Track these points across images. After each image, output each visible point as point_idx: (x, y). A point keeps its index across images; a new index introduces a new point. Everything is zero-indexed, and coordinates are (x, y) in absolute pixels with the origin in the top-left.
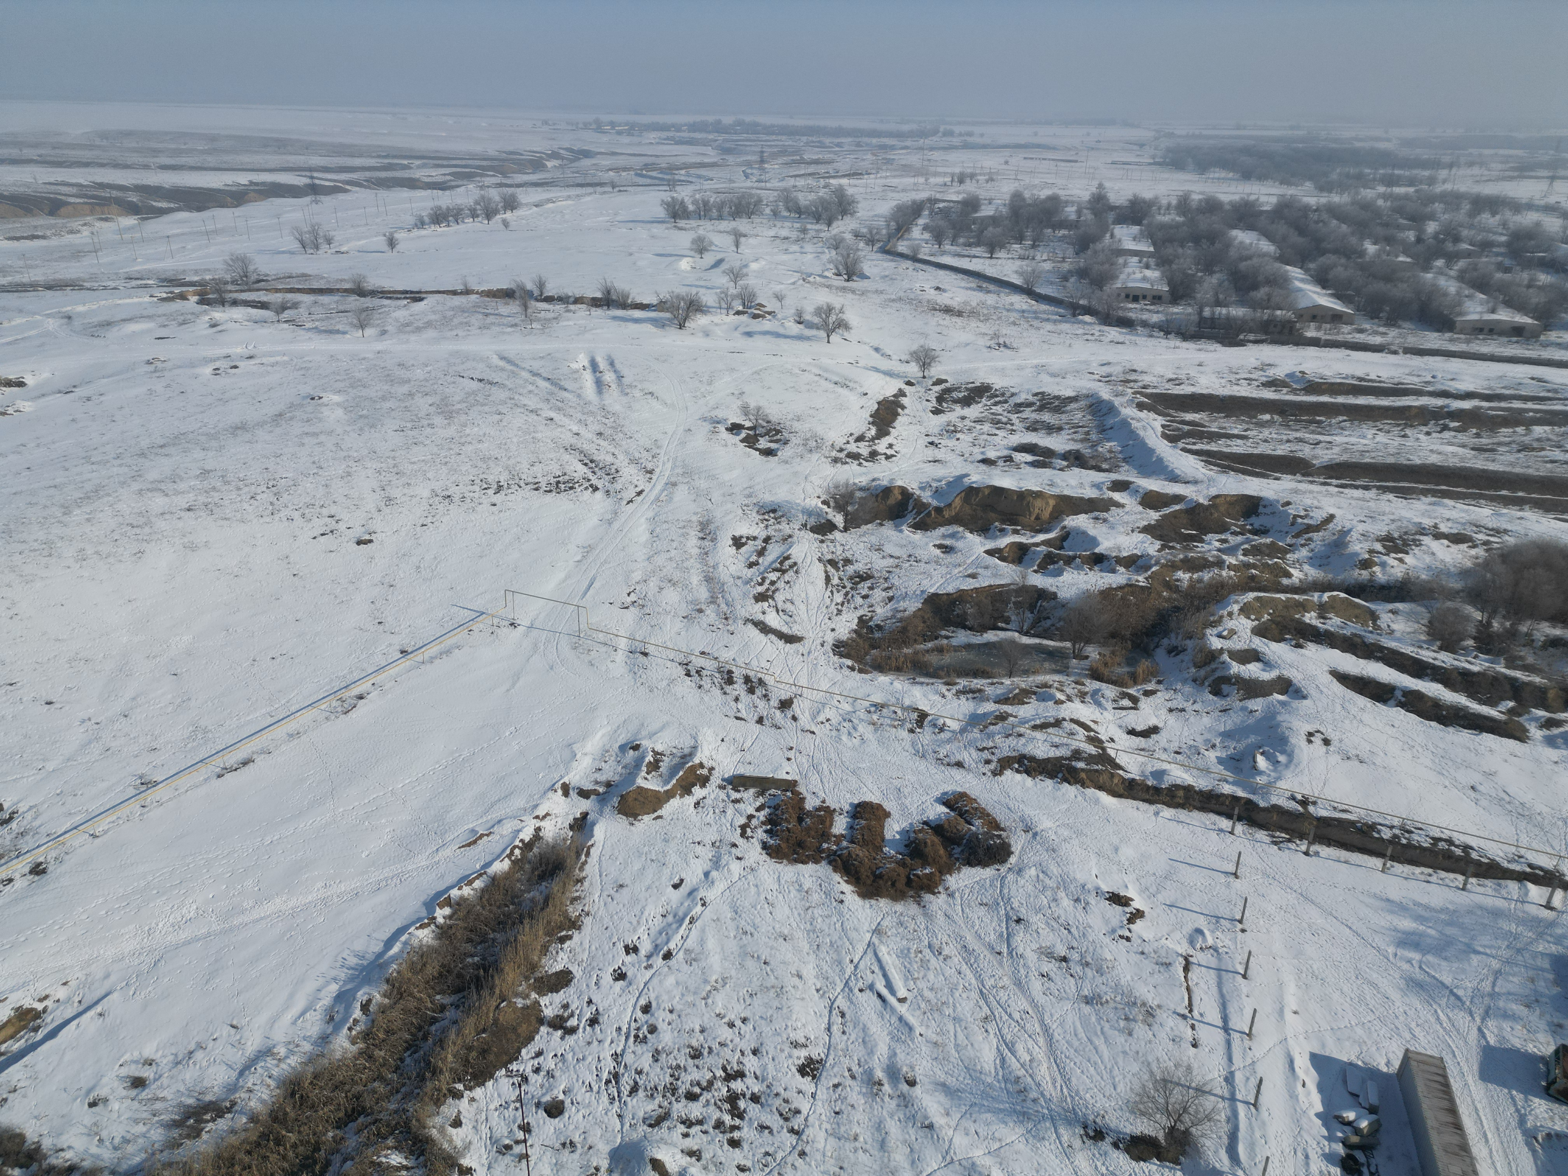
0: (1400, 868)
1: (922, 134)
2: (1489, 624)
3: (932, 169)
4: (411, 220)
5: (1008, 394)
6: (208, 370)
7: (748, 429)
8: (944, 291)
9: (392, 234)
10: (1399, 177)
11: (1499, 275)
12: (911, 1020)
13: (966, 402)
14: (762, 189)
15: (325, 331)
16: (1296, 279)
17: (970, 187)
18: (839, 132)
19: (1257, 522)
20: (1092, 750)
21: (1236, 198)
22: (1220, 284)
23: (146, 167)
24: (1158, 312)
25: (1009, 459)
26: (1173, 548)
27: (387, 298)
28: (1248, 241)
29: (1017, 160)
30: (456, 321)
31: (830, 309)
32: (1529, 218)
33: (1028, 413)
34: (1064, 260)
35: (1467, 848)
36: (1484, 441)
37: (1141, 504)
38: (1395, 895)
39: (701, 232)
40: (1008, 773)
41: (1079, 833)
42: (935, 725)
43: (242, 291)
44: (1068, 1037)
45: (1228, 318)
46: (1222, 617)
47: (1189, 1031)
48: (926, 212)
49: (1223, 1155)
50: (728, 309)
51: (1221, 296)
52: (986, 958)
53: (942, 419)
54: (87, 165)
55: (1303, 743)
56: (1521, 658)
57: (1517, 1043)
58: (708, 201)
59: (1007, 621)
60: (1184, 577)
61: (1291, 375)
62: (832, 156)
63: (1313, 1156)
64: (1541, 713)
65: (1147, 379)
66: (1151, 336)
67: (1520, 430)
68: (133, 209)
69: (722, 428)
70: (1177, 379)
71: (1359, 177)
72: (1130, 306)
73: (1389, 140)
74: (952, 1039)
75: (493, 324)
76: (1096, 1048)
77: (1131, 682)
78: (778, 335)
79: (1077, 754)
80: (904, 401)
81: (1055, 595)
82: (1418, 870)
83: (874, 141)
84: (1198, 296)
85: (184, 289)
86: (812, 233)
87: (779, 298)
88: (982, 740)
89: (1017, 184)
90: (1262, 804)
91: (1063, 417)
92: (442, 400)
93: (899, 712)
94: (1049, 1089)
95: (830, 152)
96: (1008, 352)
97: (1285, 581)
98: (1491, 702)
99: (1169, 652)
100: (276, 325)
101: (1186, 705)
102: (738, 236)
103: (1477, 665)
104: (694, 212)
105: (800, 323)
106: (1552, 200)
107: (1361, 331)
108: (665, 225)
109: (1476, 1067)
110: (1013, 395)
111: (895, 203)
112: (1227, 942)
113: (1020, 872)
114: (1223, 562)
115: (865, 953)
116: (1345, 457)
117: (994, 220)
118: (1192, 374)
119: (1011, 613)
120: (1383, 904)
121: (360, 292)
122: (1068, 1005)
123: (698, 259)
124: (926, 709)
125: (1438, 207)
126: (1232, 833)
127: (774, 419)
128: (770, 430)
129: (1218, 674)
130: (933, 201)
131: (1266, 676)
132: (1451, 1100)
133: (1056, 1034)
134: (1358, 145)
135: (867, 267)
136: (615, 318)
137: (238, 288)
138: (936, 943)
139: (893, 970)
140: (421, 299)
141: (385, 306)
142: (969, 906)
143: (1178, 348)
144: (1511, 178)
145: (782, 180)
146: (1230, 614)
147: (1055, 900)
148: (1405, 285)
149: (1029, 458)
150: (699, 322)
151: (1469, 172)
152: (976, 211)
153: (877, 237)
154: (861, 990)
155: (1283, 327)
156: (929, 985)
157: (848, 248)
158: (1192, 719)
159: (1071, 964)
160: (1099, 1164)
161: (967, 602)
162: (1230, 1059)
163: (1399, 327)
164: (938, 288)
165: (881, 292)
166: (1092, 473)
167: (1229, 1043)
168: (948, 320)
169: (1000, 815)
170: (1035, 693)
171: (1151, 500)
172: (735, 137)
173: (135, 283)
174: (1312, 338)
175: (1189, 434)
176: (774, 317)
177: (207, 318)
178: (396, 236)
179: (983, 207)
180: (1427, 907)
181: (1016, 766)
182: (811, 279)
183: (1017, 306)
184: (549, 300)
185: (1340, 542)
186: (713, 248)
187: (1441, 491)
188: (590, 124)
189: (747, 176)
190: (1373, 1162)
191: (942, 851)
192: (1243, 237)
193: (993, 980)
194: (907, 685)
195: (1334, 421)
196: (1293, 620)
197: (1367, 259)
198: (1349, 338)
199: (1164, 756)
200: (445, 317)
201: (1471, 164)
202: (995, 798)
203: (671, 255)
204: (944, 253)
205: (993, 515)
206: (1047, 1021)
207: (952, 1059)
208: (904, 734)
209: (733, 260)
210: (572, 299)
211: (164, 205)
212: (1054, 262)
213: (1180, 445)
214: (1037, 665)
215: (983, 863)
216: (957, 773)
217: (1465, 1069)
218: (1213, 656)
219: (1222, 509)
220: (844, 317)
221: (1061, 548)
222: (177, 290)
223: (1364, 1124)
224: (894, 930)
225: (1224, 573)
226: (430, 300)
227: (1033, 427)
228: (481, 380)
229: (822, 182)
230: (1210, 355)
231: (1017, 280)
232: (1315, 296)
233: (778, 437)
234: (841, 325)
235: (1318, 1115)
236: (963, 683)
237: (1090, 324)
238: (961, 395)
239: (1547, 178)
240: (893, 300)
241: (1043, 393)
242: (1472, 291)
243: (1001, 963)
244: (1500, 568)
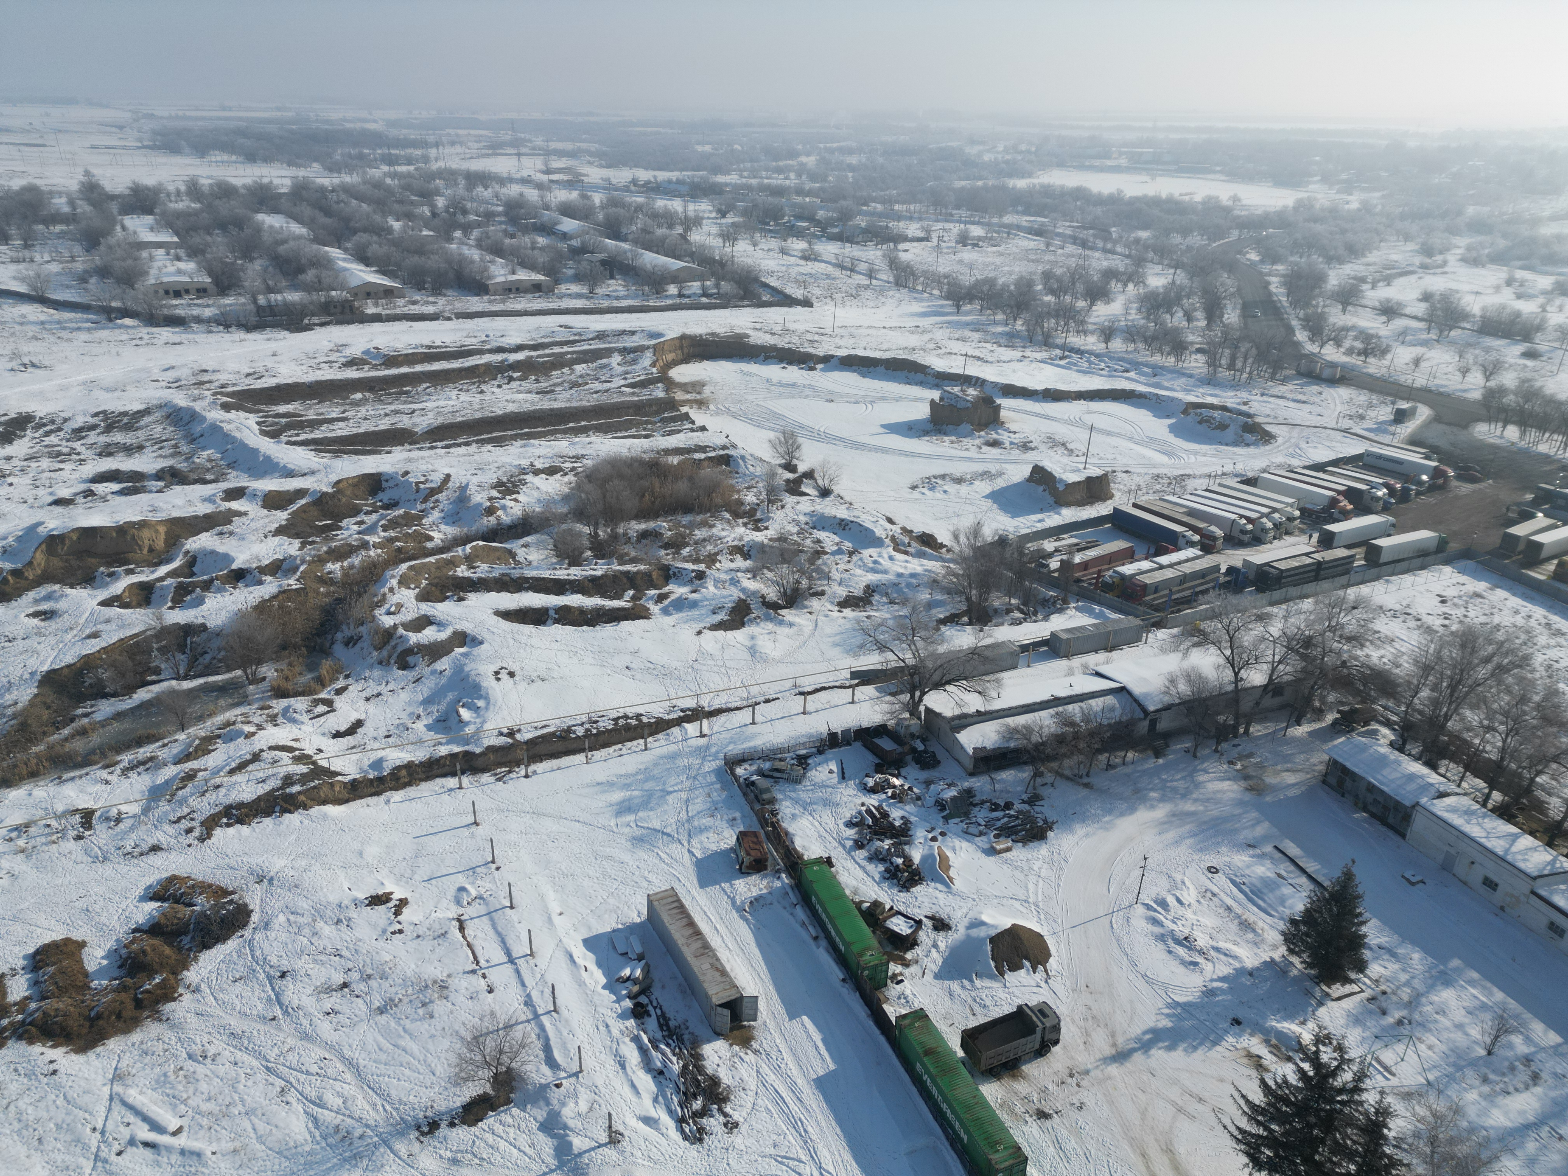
0: (598, 754)
2: (596, 534)
5: (59, 421)
10: (397, 157)
11: (507, 241)
12: (195, 1145)
16: (339, 259)
19: (385, 497)
20: (303, 769)
21: (249, 181)
22: (265, 270)
24: (208, 306)
25: (89, 494)
26: (313, 542)
28: (277, 225)
32: (513, 190)
33: (92, 437)
34: (73, 259)
35: (638, 716)
36: (543, 385)
37: (264, 507)
38: (601, 778)
40: (218, 832)
41: (317, 857)
42: (108, 819)
44: (374, 1056)
45: (286, 304)
46: (384, 595)
47: (482, 981)
49: (545, 1069)
51: (270, 282)
52: (261, 1033)
55: (494, 682)
56: (627, 554)
57: (714, 847)
59: (157, 671)
60: (335, 567)
61: (367, 352)
63: (611, 1022)
64: (652, 592)
65: (223, 378)
66: (211, 332)
67: (566, 370)
70: (255, 373)
71: (361, 157)
72: (174, 302)
73: (375, 121)
74: (252, 1135)
76: (404, 1050)
77: (318, 687)
79: (288, 780)
81: (203, 627)
82: (611, 750)
84: (246, 284)
88: (174, 810)
90: (478, 750)
91: (139, 433)
93: (54, 823)
94: (372, 1116)
96: (39, 371)
97: (429, 545)
98: (619, 596)
99: (347, 644)
101: (379, 688)
103: (599, 569)
106: (525, 173)
107: (414, 303)
109: (695, 881)
110: (65, 420)
112: (489, 886)
113: (267, 926)
114: (367, 543)
115: (109, 1110)
116: (440, 421)
118: (270, 365)
119: (157, 661)
120: (596, 789)
122: (364, 1026)
124: (90, 805)
125: (439, 183)
126: (460, 788)
129: (400, 649)
131: (443, 635)
132: (688, 916)
133: (361, 1061)
134: (348, 125)
138: (196, 1049)
139: (154, 1108)
142: (222, 990)
143: (244, 340)
144: (488, 156)
146: (391, 590)
147: (315, 934)
148: (437, 257)
149: (115, 487)
151: (452, 150)
154: (119, 1154)
155: (343, 307)
156: (204, 1097)
158: (390, 700)
159: (354, 986)
160: (442, 1152)
161: (97, 667)
162: (523, 985)
163: (445, 295)
166: (197, 487)
167: (518, 972)
169: (224, 880)
170: (219, 736)
171: (273, 501)
174: (373, 315)
175: (289, 427)
180: (626, 776)
181: (225, 820)
183: (32, 318)
185: (462, 497)
187: (526, 434)
190: (653, 997)
191: (168, 951)
192: (271, 221)
193: (276, 1049)
194: (52, 789)
195: (419, 389)
196: (448, 578)
197: (396, 235)
198: (406, 310)
199: (376, 745)
201: (453, 143)
202: (212, 865)
205: (93, 561)
206: (347, 1053)
207: (259, 1154)
208: (70, 845)
212: (61, 262)
213: (283, 438)
214: (211, 707)
215: (222, 938)
216: (153, 859)
217: (689, 886)
218: (389, 634)
219: (348, 492)
221: (192, 574)
223: (638, 973)
224: (139, 1065)
225: (372, 553)
227: (107, 452)
230: (281, 343)
231: (22, 288)
232: (362, 274)
235: (604, 987)
236: (126, 758)
237: (133, 327)
239: (515, 154)
241: (104, 412)
242: (492, 257)
243: (279, 1028)
244: (589, 487)
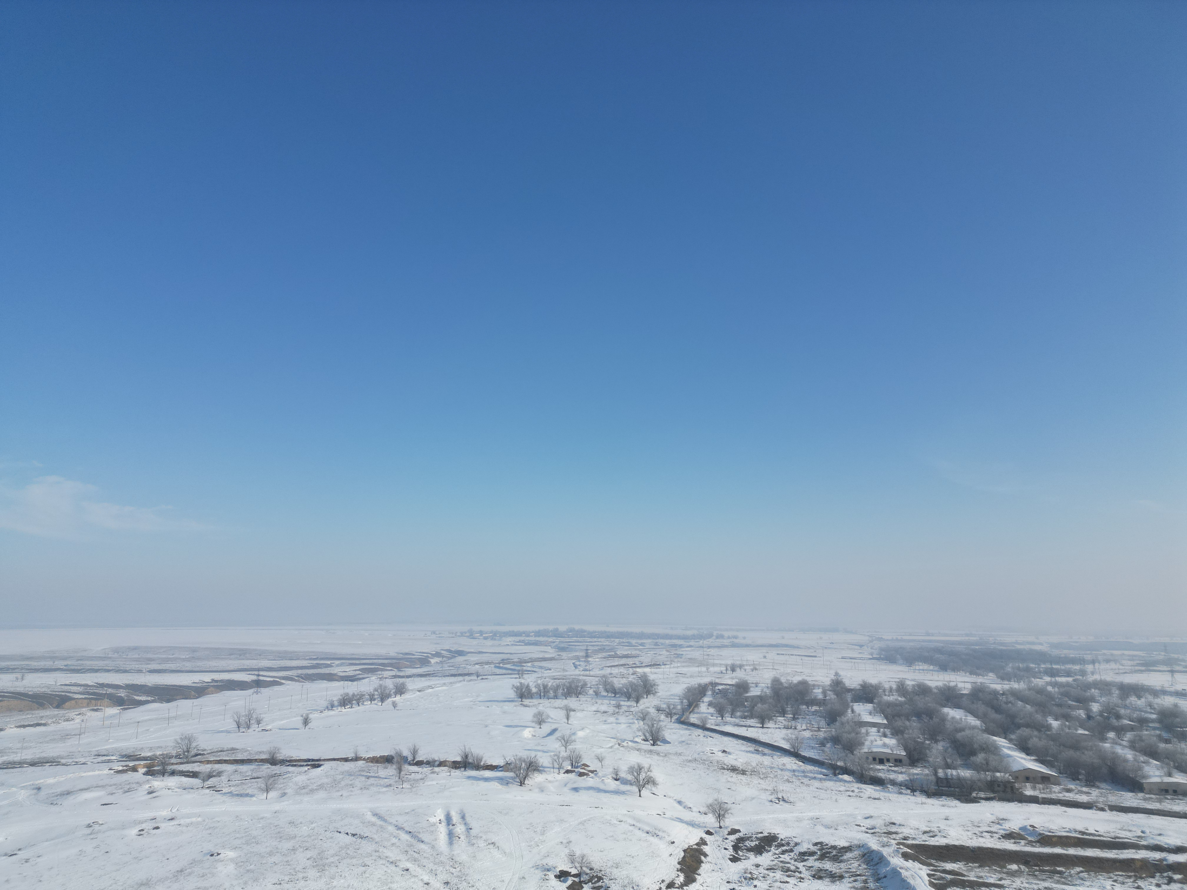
1: (701, 637)
3: (711, 661)
4: (325, 704)
5: (792, 844)
6: (135, 831)
7: (575, 876)
8: (729, 753)
9: (307, 715)
10: (1058, 670)
11: (1162, 745)
13: (759, 850)
14: (587, 676)
15: (237, 795)
16: (1004, 747)
17: (740, 675)
18: (641, 636)
21: (940, 684)
22: (946, 750)
23: (140, 671)
24: (901, 773)
27: (293, 766)
28: (958, 717)
29: (772, 655)
30: (343, 783)
31: (640, 768)
32: (1168, 701)
33: (811, 861)
34: (819, 729)
39: (541, 708)
43: (182, 763)
45: (959, 779)
48: (710, 693)
50: (559, 769)
51: (949, 760)
53: (739, 866)
54: (97, 671)
58: (547, 685)
61: (1023, 828)
62: (638, 652)
65: (906, 831)
66: (901, 793)
68: (119, 702)
69: (551, 875)
70: (930, 831)
71: (1028, 670)
72: (879, 767)
73: (1041, 644)
75: (372, 785)
78: (599, 790)
80: (706, 849)
83: (667, 642)
84: (931, 760)
85: (137, 763)
86: (624, 708)
87: (600, 759)
89: (774, 672)
91: (842, 865)
92: (319, 854)
95: (636, 650)
96: (787, 805)
100: (200, 791)
102: (568, 711)
104: (536, 693)
105: (616, 780)
106: (1178, 687)
107: (1069, 791)
108: (514, 703)
110: (796, 844)
111: (685, 686)
117: (761, 699)
118: (942, 827)
121: (273, 761)
123: (537, 729)
125: (1094, 692)
127: (596, 866)
128: (592, 878)
130: (714, 684)
134: (1019, 647)
135: (667, 734)
136: (469, 777)
137: (179, 761)
140: (319, 766)
141: (289, 772)
143: (925, 803)
144: (1142, 672)
145: (602, 669)
148: (1091, 753)
150: (536, 780)
151: (1107, 666)
152: (747, 692)
153: (674, 711)
155: (1005, 786)
157: (653, 719)
163: (1098, 787)
164: (724, 751)
165: (680, 754)
168: (735, 778)
172: (568, 640)
173: (101, 759)
174: (1031, 796)
175: (952, 883)
176: (596, 775)
177: (147, 786)
178: (311, 716)
179: (752, 689)
182: (625, 744)
183: (788, 767)
184: (419, 763)
186: (550, 720)
188: (465, 633)
189: (576, 667)
192: (953, 714)
195: (1072, 872)
197: (1054, 731)
198: (1061, 796)
200: (335, 780)
201: (1108, 661)
203: (517, 726)
204: (726, 723)
209: (564, 730)
210: (437, 763)
211: (143, 698)
212: (812, 731)
220: (651, 774)
222: (131, 764)
226: (327, 766)
227: (819, 875)
228: (354, 835)
229: (631, 671)
230: (953, 810)
231: (786, 746)
232: (1023, 761)
233: (600, 884)
234: (650, 781)
237: (849, 782)
238: (753, 844)
239: (1168, 671)
240: (690, 761)
241: (821, 843)
242: (1145, 758)
